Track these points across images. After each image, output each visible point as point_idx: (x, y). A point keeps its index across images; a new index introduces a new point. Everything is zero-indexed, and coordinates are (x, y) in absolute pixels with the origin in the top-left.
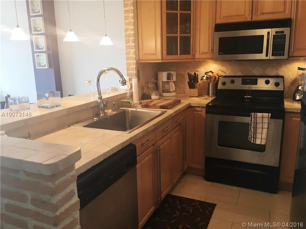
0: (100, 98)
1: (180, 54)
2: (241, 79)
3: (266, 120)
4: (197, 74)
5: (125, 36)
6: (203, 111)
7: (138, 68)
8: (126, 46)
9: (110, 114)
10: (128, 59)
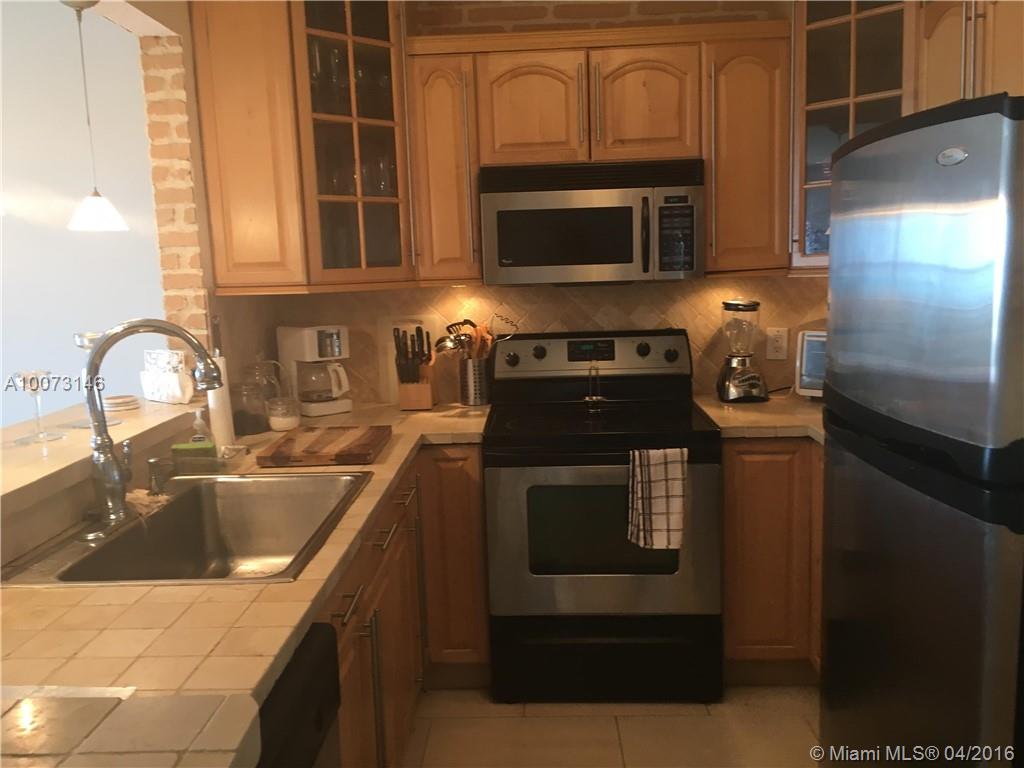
0: (106, 446)
1: (369, 265)
2: (564, 342)
3: (676, 471)
4: (428, 333)
5: (153, 198)
6: (470, 460)
7: (215, 317)
8: (160, 235)
9: (147, 506)
10: (169, 282)
